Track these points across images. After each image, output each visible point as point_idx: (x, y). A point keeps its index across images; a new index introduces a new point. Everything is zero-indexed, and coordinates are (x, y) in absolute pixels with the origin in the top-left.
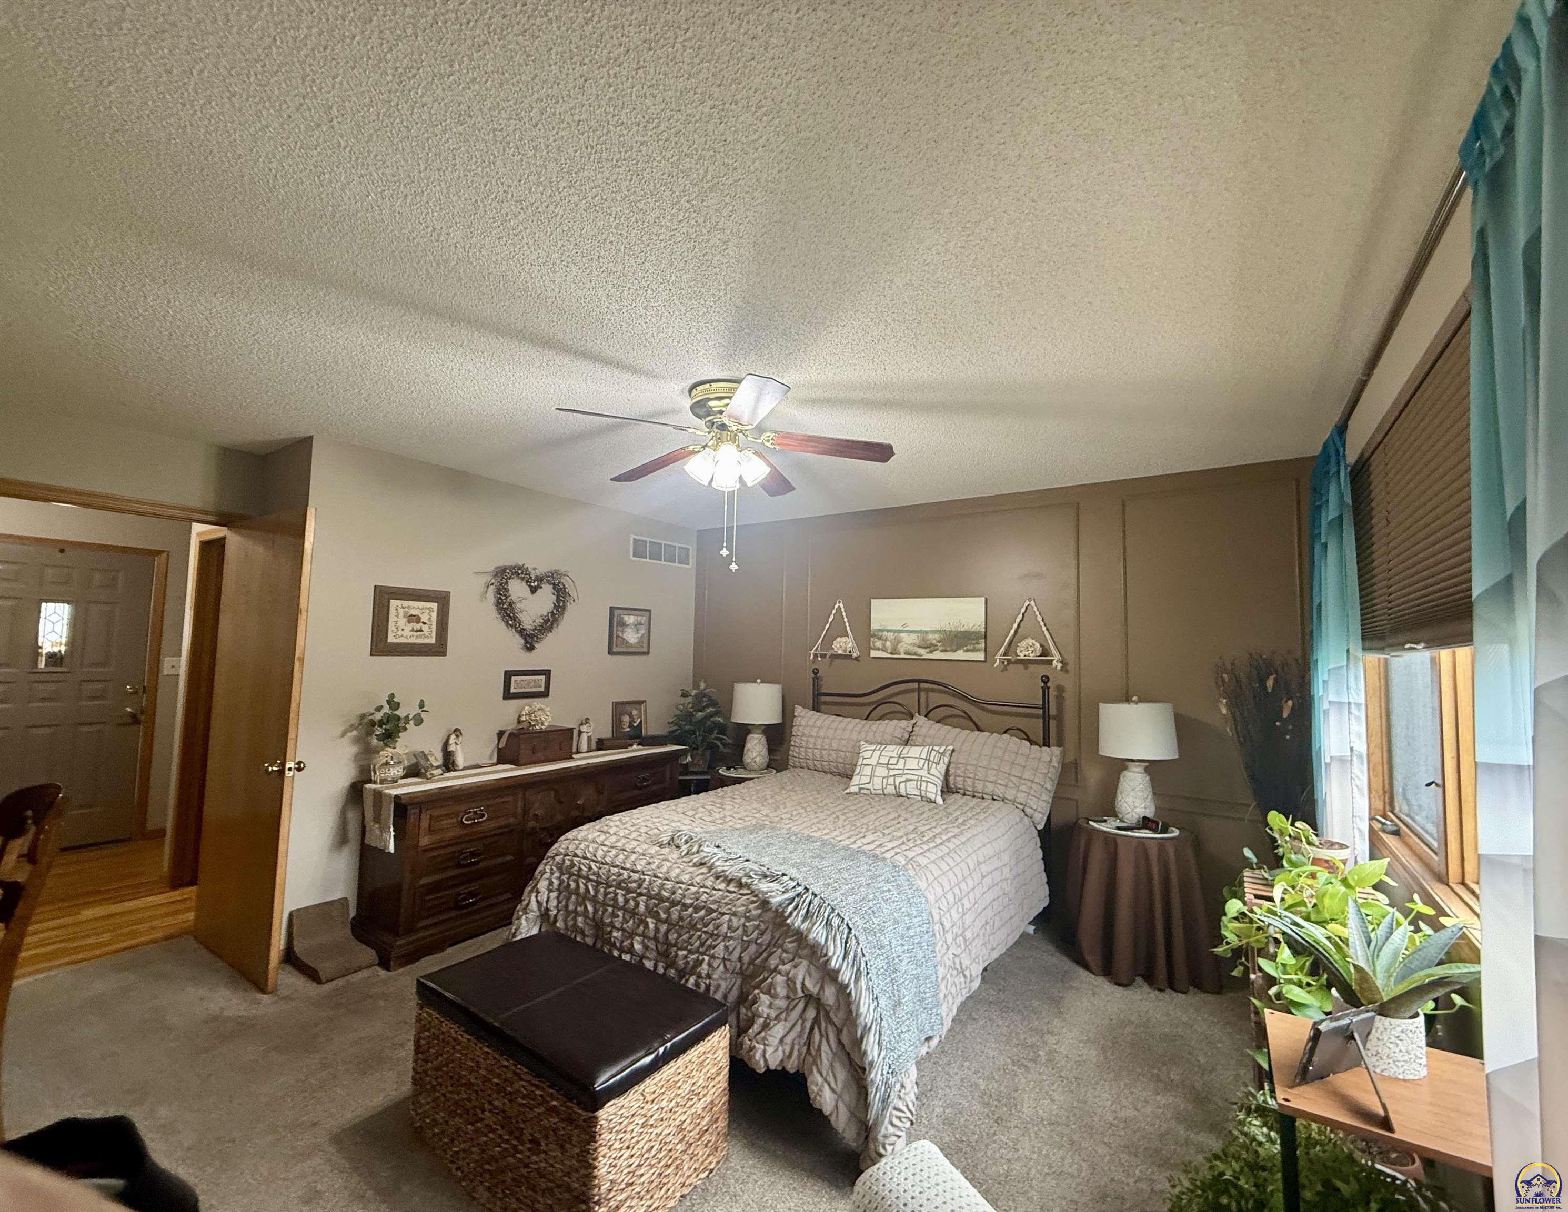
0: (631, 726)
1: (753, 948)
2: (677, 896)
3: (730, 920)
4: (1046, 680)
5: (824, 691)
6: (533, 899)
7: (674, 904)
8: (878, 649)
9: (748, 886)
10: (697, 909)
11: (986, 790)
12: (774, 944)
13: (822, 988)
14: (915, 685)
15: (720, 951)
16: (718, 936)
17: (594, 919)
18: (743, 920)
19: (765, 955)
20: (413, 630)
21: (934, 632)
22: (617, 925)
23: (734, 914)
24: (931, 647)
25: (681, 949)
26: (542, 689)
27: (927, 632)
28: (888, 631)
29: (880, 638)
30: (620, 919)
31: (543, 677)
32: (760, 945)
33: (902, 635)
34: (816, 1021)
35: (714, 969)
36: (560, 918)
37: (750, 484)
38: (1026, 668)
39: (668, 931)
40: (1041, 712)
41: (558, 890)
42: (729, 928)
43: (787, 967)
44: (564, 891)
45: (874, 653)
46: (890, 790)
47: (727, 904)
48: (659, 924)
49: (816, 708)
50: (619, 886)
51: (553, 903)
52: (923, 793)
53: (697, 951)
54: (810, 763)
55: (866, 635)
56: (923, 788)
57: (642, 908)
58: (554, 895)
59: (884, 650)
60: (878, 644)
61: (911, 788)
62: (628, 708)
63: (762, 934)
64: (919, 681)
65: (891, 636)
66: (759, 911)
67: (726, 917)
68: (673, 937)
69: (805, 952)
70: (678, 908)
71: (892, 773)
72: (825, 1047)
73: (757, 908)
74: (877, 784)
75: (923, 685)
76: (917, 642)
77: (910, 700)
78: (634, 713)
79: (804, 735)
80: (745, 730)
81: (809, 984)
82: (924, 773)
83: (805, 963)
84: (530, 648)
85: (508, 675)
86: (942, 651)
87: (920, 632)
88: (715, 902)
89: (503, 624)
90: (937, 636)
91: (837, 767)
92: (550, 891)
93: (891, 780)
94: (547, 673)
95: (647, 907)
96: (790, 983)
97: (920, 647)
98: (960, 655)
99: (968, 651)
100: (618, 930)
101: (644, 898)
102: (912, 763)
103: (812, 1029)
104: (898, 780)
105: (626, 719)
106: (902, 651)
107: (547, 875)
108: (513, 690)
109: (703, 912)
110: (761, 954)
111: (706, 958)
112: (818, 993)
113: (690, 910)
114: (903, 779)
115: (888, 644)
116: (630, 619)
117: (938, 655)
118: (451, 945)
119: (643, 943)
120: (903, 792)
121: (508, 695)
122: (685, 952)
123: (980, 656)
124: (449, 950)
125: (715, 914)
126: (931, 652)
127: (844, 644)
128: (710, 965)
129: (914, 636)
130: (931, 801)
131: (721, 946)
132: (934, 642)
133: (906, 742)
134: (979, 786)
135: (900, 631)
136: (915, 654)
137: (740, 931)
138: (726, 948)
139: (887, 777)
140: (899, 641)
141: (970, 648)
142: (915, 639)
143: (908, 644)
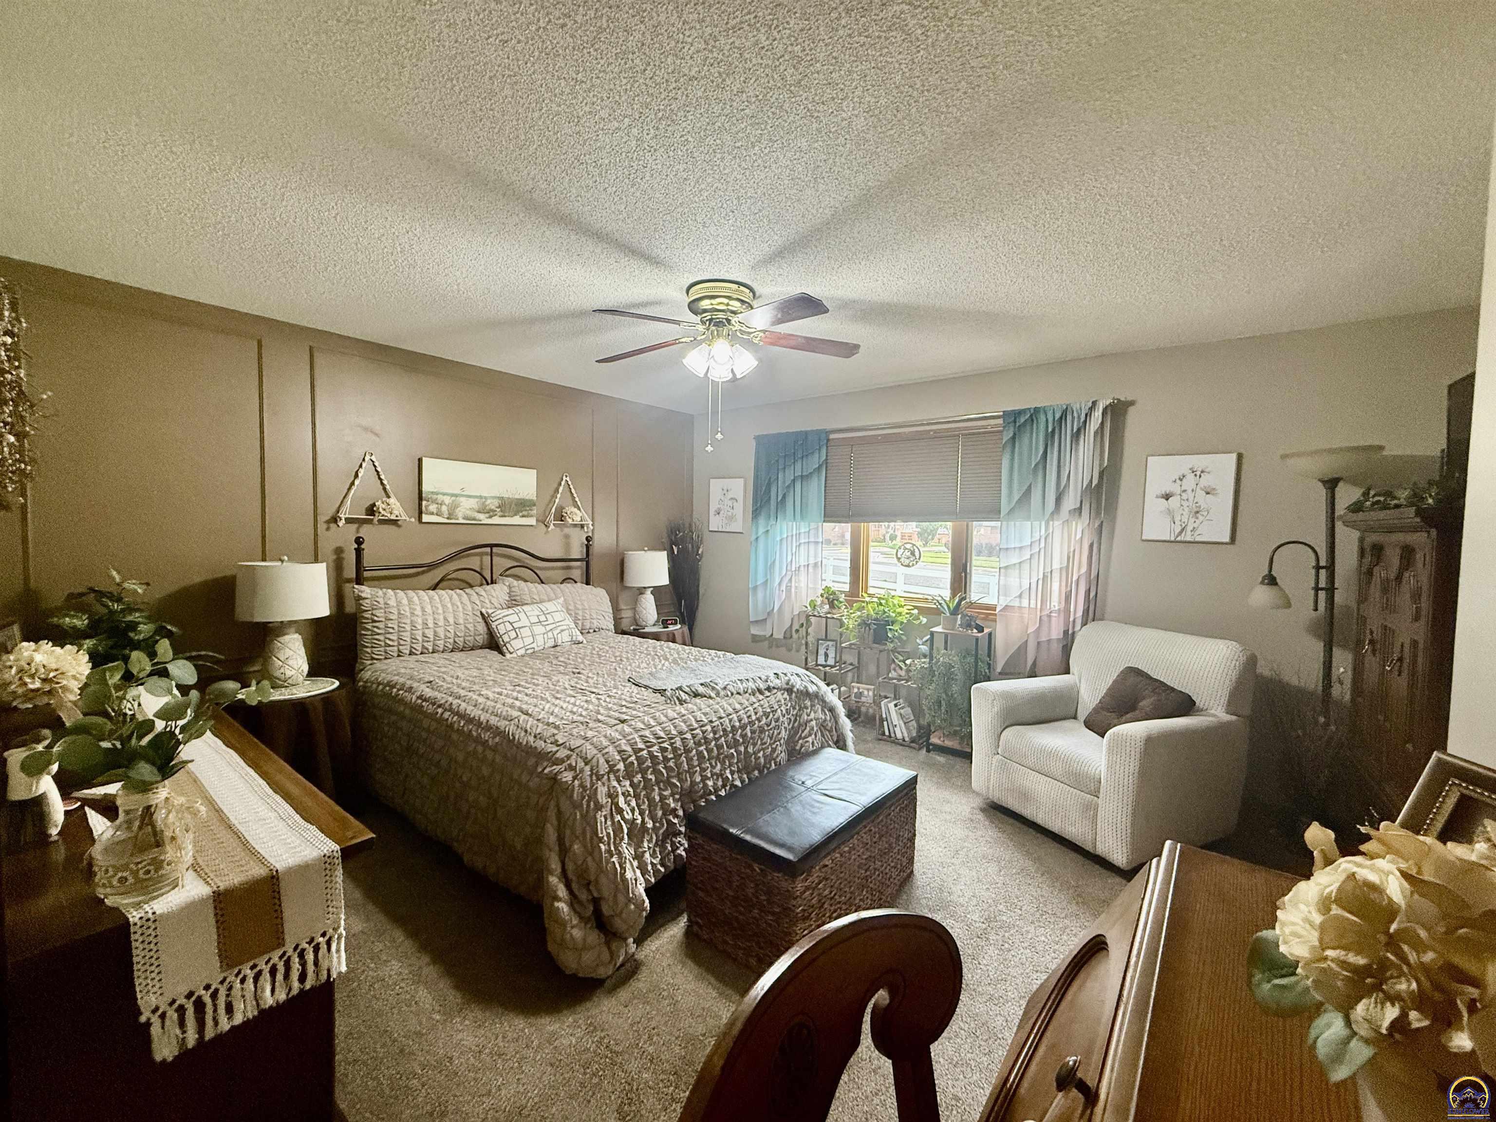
1: (793, 718)
4: (587, 539)
5: (368, 565)
8: (432, 514)
14: (488, 550)
21: (495, 498)
24: (491, 513)
25: (759, 752)
27: (486, 498)
28: (444, 494)
29: (435, 501)
30: (709, 768)
32: (795, 715)
33: (462, 499)
36: (647, 818)
40: (583, 563)
42: (782, 716)
44: (642, 791)
45: (425, 518)
48: (740, 748)
50: (699, 744)
55: (417, 500)
56: (573, 633)
60: (433, 508)
63: (794, 708)
64: (492, 546)
65: (447, 500)
68: (751, 749)
69: (816, 701)
70: (748, 727)
75: (495, 550)
76: (476, 507)
81: (822, 716)
86: (501, 516)
87: (481, 497)
90: (496, 502)
95: (726, 743)
96: (817, 721)
97: (479, 512)
98: (517, 520)
99: (523, 516)
100: (709, 779)
101: (723, 738)
106: (460, 515)
109: (764, 719)
112: (825, 718)
113: (756, 723)
115: (444, 508)
117: (496, 520)
120: (560, 642)
122: (762, 752)
123: (532, 521)
125: (771, 715)
126: (491, 517)
129: (474, 501)
132: (493, 507)
135: (456, 496)
136: (474, 519)
137: (786, 715)
138: (785, 728)
140: (457, 506)
141: (525, 513)
142: (473, 503)
143: (466, 508)
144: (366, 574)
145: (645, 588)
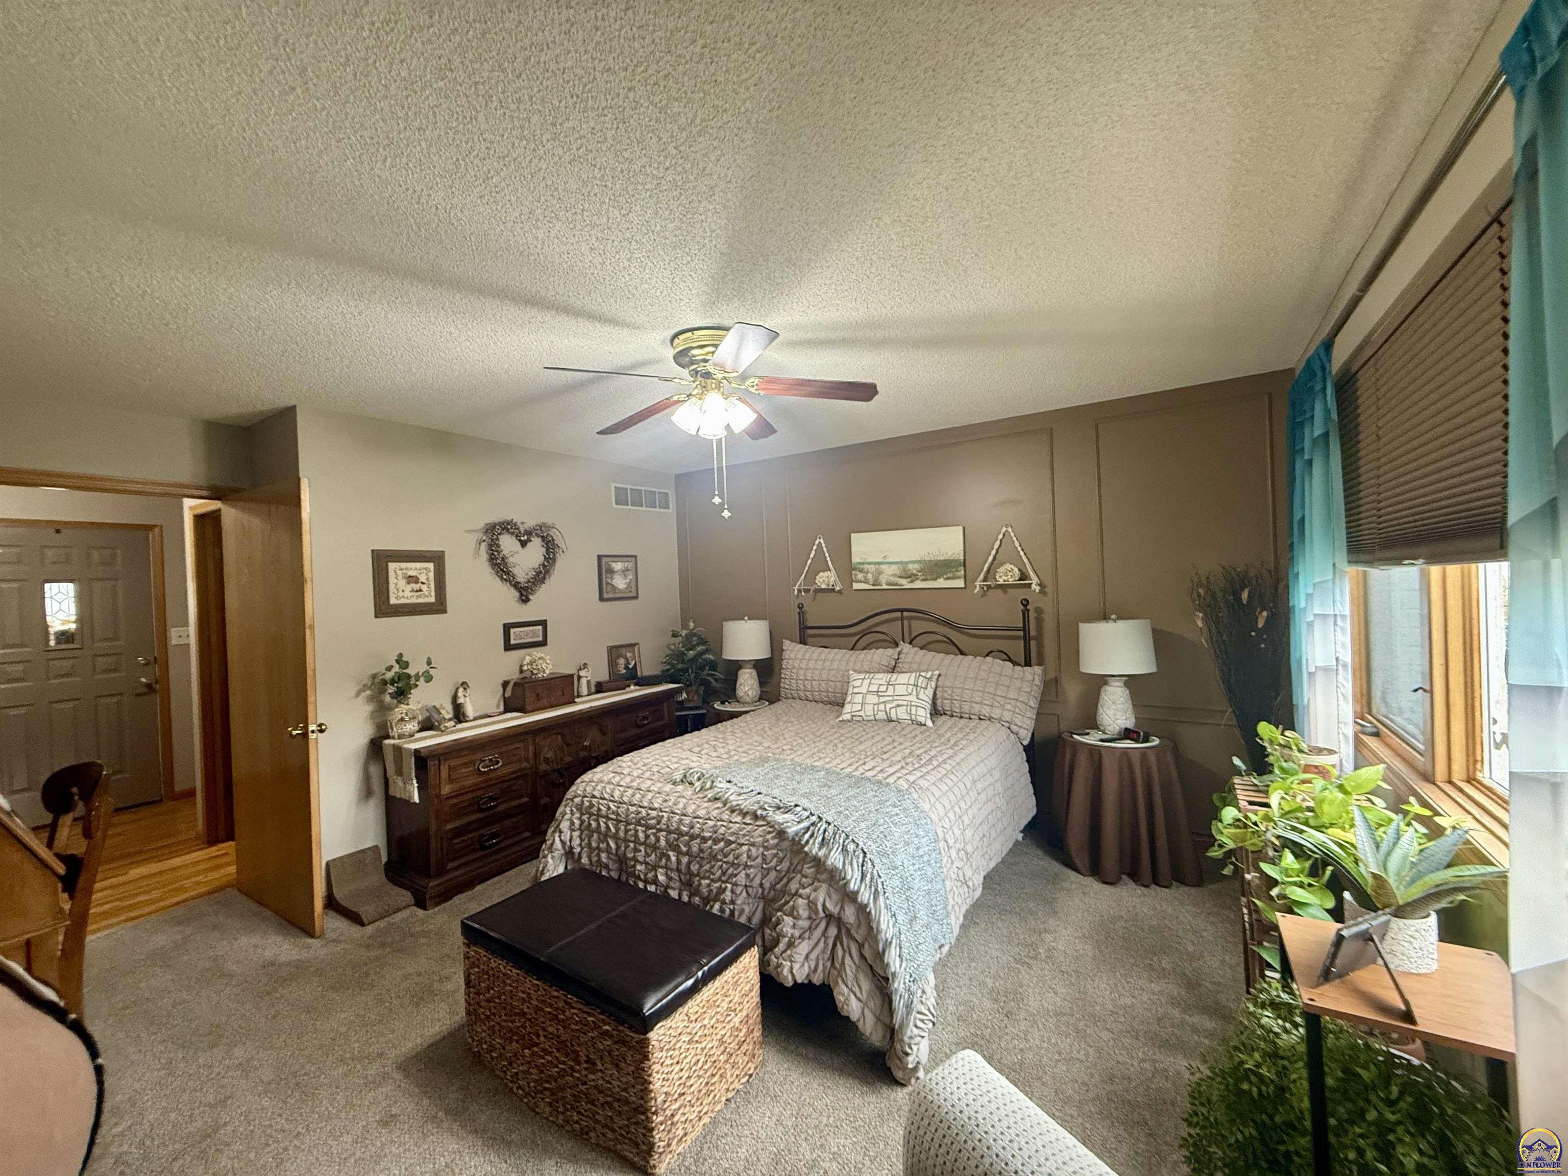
0: (626, 668)
1: (773, 874)
2: (696, 831)
3: (750, 850)
4: (1025, 603)
5: (809, 625)
6: (557, 839)
7: (693, 837)
8: (861, 582)
9: (763, 818)
10: (716, 841)
11: (973, 711)
12: (793, 870)
13: (842, 908)
14: (899, 614)
15: (741, 879)
16: (739, 865)
17: (617, 854)
18: (761, 849)
19: (785, 880)
20: (412, 591)
21: (913, 562)
22: (640, 859)
23: (753, 844)
24: (912, 577)
25: (704, 878)
26: (540, 639)
27: (907, 563)
28: (869, 563)
29: (861, 571)
30: (643, 853)
31: (540, 627)
32: (779, 871)
33: (882, 567)
34: (838, 938)
35: (737, 896)
36: (584, 855)
37: (736, 431)
38: (1005, 592)
39: (689, 863)
40: (1022, 633)
41: (580, 829)
42: (749, 857)
43: (808, 890)
44: (586, 830)
45: (856, 586)
46: (881, 715)
47: (745, 835)
48: (680, 857)
49: (803, 642)
50: (638, 823)
51: (576, 842)
52: (913, 717)
53: (720, 879)
54: (802, 694)
55: (847, 569)
56: (913, 712)
57: (663, 842)
58: (576, 834)
59: (866, 581)
60: (860, 576)
61: (902, 713)
62: (623, 651)
63: (781, 861)
64: (902, 611)
65: (872, 568)
66: (776, 841)
67: (745, 848)
68: (694, 868)
69: (824, 876)
70: (698, 841)
71: (882, 699)
72: (848, 960)
73: (773, 838)
74: (869, 710)
75: (905, 614)
76: (898, 573)
77: (894, 629)
78: (629, 655)
79: (794, 667)
80: (736, 666)
81: (828, 905)
82: (913, 698)
83: (824, 886)
84: (524, 599)
85: (507, 628)
86: (923, 580)
87: (901, 563)
88: (733, 834)
89: (498, 579)
90: (917, 566)
91: (828, 697)
92: (572, 830)
93: (882, 707)
94: (543, 623)
95: (667, 841)
96: (812, 905)
97: (901, 577)
98: (941, 583)
99: (948, 579)
100: (641, 863)
101: (664, 833)
102: (901, 690)
103: (835, 945)
104: (889, 706)
105: (622, 661)
106: (884, 581)
107: (568, 816)
108: (512, 642)
109: (722, 844)
110: (781, 879)
111: (729, 886)
112: (839, 913)
113: (710, 842)
114: (894, 704)
115: (870, 576)
116: (618, 566)
117: (918, 584)
118: (479, 883)
119: (666, 874)
120: (894, 717)
121: (508, 647)
122: (707, 881)
123: (960, 583)
124: (479, 888)
125: (733, 846)
126: (912, 582)
127: (827, 579)
128: (732, 891)
129: (894, 567)
130: (922, 725)
131: (743, 874)
132: (914, 572)
133: (893, 670)
134: (966, 708)
135: (880, 563)
136: (896, 584)
137: (759, 860)
138: (747, 876)
139: (878, 704)
140: (880, 573)
141: (950, 575)
142: (894, 569)
143: (889, 573)
144: (809, 631)
145: (1113, 676)
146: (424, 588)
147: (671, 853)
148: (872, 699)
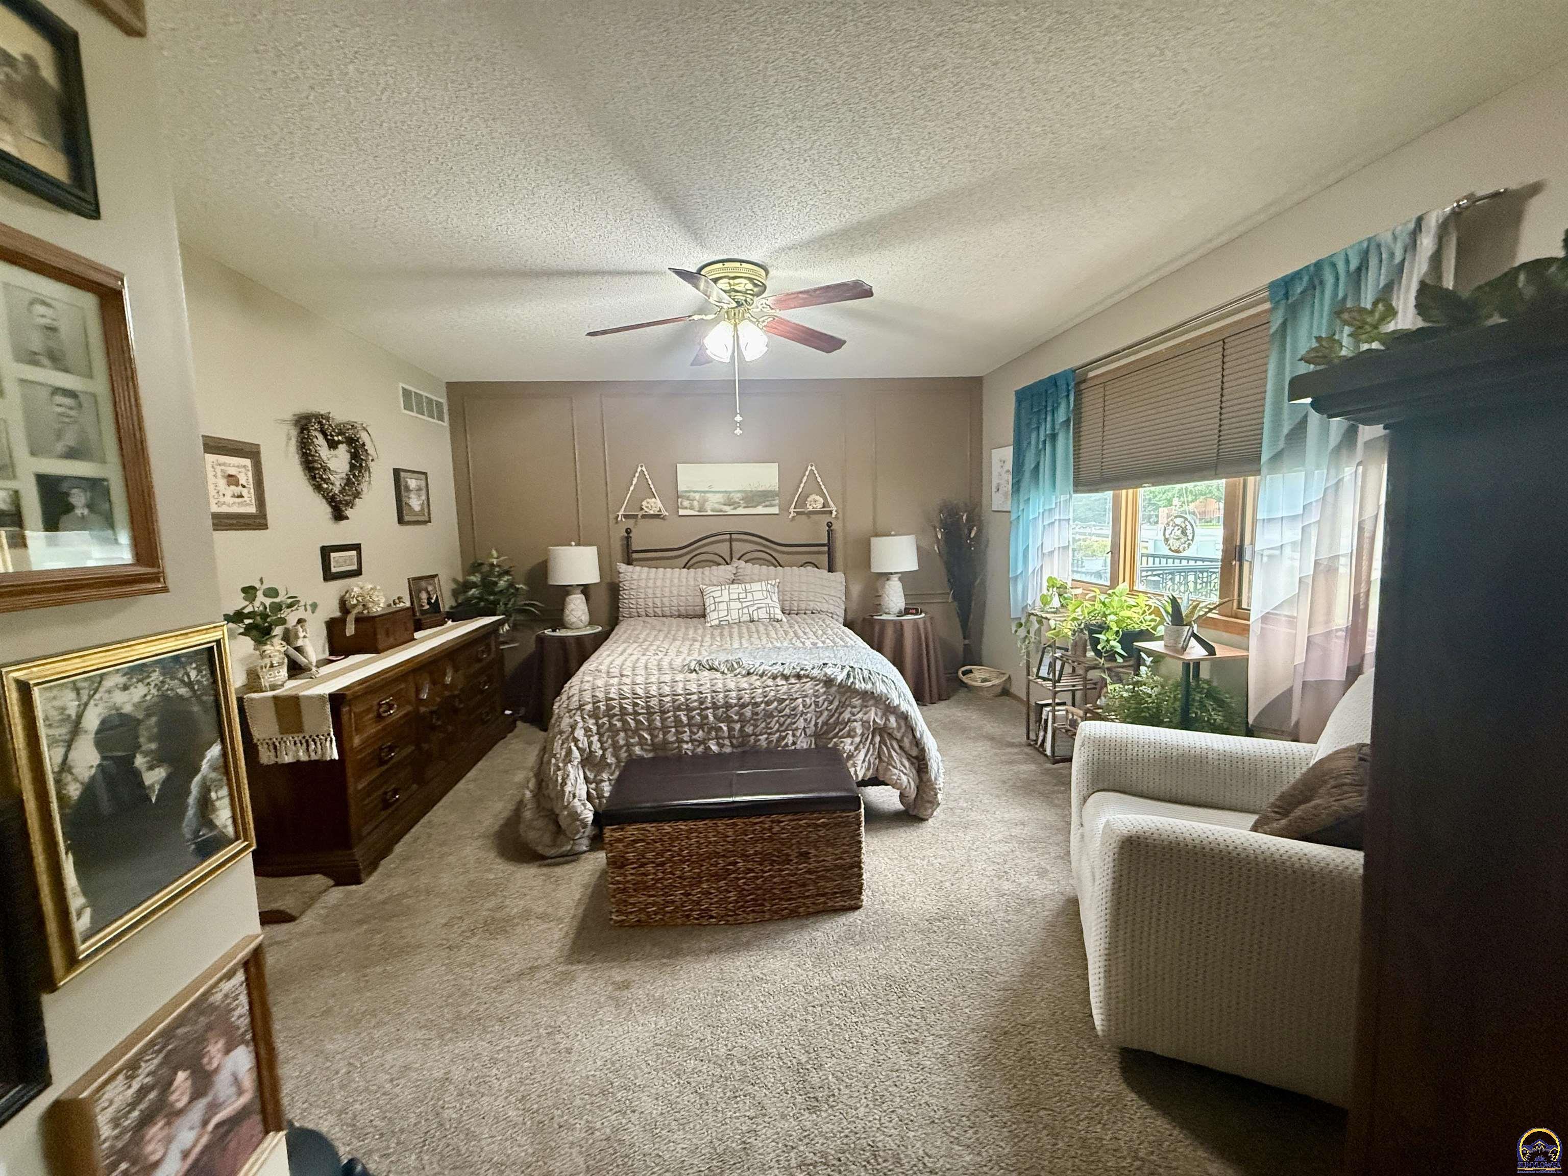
0: (429, 603)
1: (826, 713)
2: (747, 698)
3: (804, 701)
4: (829, 525)
5: (634, 548)
6: (574, 748)
7: (743, 706)
8: (686, 508)
9: (807, 676)
10: (768, 703)
11: (808, 607)
12: (843, 705)
13: (887, 719)
14: (728, 536)
15: (801, 724)
16: (796, 715)
17: (653, 744)
18: (813, 698)
19: (836, 715)
20: (233, 496)
21: (739, 491)
22: (686, 738)
23: (806, 696)
24: (734, 505)
25: (761, 734)
26: (355, 567)
27: (730, 492)
28: (695, 492)
29: (688, 498)
30: (688, 733)
31: (354, 553)
32: (831, 710)
33: (708, 495)
34: (882, 741)
35: (798, 738)
36: (608, 754)
38: (809, 517)
39: (742, 727)
40: (826, 548)
41: (598, 733)
42: (804, 706)
43: (860, 715)
44: (606, 732)
45: (681, 512)
46: (746, 618)
47: (796, 692)
48: (733, 725)
49: (629, 563)
50: (678, 708)
51: (596, 746)
52: (772, 616)
53: (778, 731)
55: (675, 497)
56: (772, 612)
57: (711, 718)
58: (595, 739)
59: (692, 508)
60: (686, 503)
61: (763, 614)
62: (423, 584)
63: (831, 703)
64: (730, 533)
65: (697, 496)
66: (824, 689)
67: (800, 700)
68: (749, 729)
69: (871, 702)
70: (750, 707)
71: (744, 605)
72: (893, 753)
73: (822, 687)
74: (734, 615)
75: (734, 536)
76: (722, 501)
77: (723, 549)
78: (430, 588)
79: (639, 587)
81: (878, 720)
82: (768, 601)
83: (873, 709)
84: (339, 516)
85: (326, 552)
86: (745, 507)
87: (726, 492)
88: (784, 693)
90: (739, 495)
91: (686, 610)
92: (589, 737)
93: (746, 611)
94: (357, 547)
95: (715, 716)
96: (865, 724)
97: (725, 505)
98: (760, 510)
99: (766, 506)
100: (687, 742)
101: (711, 710)
102: (758, 595)
103: (880, 747)
104: (751, 609)
105: (424, 596)
106: (709, 508)
107: (581, 724)
108: (333, 570)
109: (775, 704)
110: (833, 715)
111: (790, 732)
112: (885, 723)
113: (763, 705)
114: (755, 607)
115: (695, 503)
116: (413, 483)
117: (740, 511)
119: (718, 744)
120: (756, 618)
121: (329, 576)
122: (765, 736)
123: (775, 510)
125: (787, 702)
126: (735, 508)
127: (653, 505)
128: (794, 735)
129: (720, 495)
131: (802, 720)
132: (737, 500)
133: (735, 582)
134: (803, 606)
135: (706, 492)
136: (721, 511)
137: (813, 706)
138: (805, 720)
139: (742, 608)
140: (705, 501)
141: (767, 503)
142: (719, 498)
143: (714, 502)
144: (635, 556)
145: (891, 574)
146: (245, 492)
147: (722, 725)
148: (735, 605)
